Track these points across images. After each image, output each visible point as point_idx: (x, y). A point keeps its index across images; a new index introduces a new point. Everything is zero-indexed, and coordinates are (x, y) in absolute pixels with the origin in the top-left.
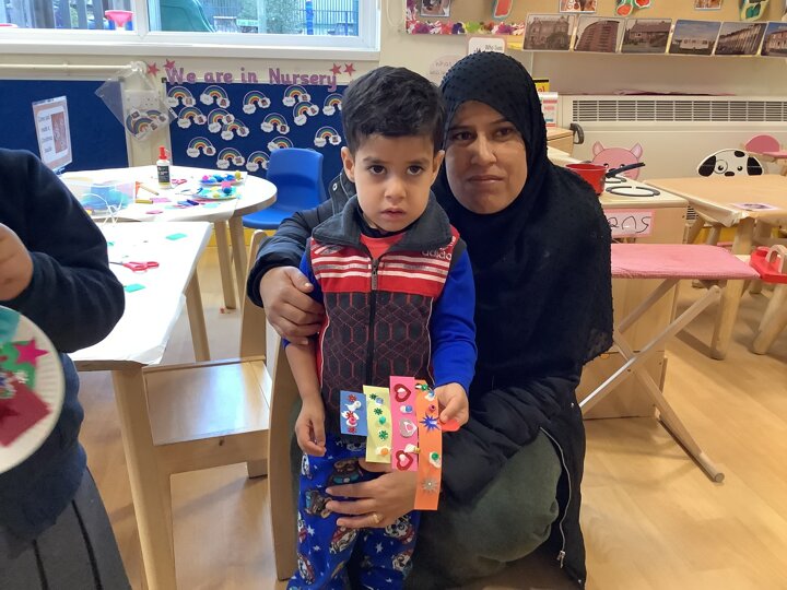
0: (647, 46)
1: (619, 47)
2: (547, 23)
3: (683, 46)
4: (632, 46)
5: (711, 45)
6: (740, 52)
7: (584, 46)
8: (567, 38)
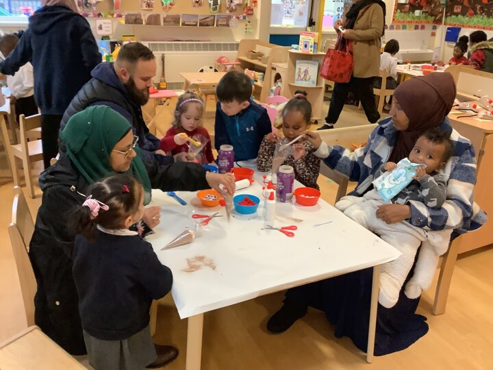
0: (172, 23)
1: (162, 23)
2: (133, 15)
3: (186, 23)
4: (166, 23)
5: (197, 23)
6: (208, 25)
7: (148, 23)
8: (142, 20)
